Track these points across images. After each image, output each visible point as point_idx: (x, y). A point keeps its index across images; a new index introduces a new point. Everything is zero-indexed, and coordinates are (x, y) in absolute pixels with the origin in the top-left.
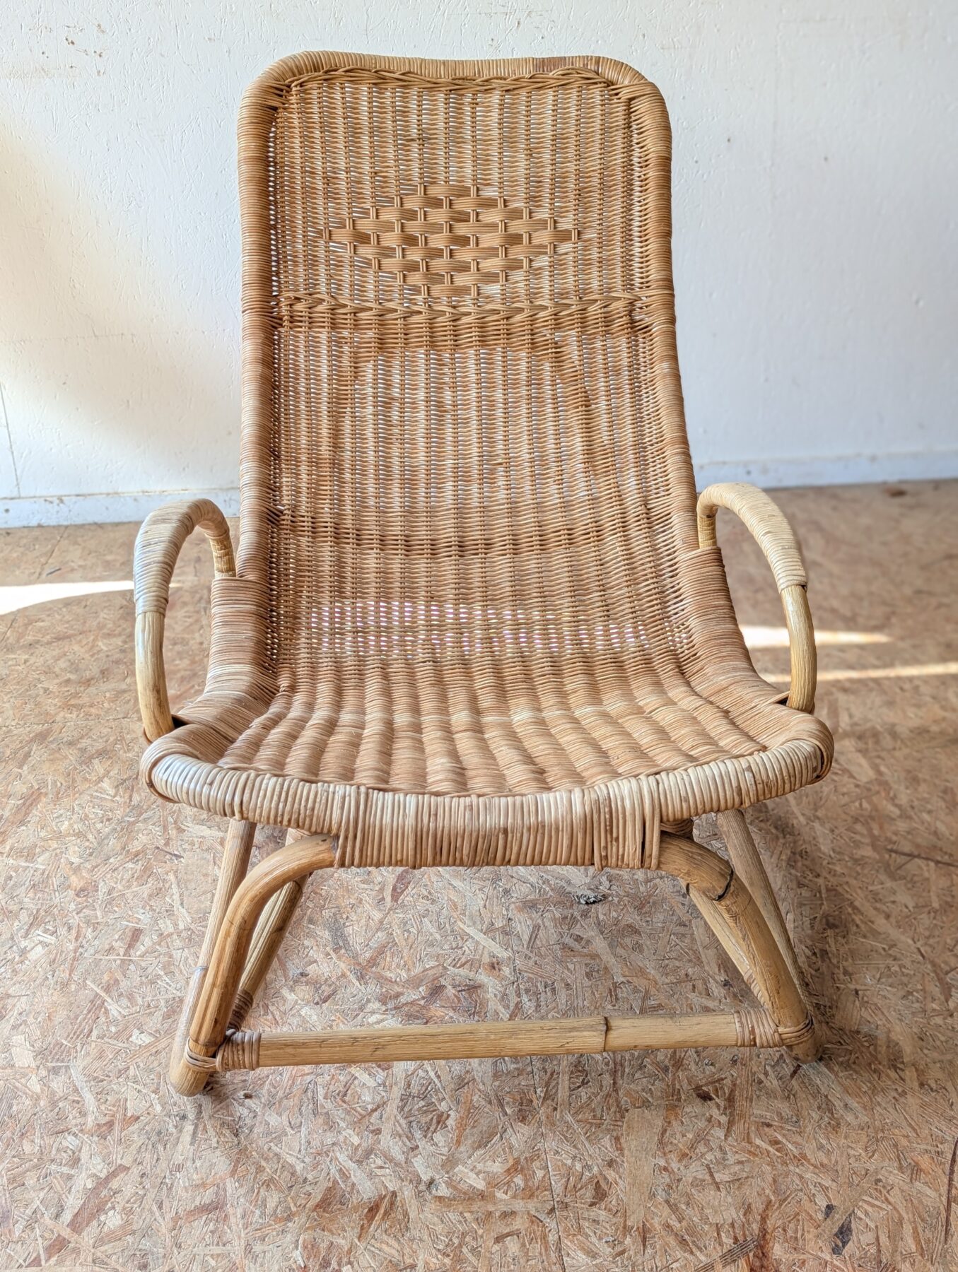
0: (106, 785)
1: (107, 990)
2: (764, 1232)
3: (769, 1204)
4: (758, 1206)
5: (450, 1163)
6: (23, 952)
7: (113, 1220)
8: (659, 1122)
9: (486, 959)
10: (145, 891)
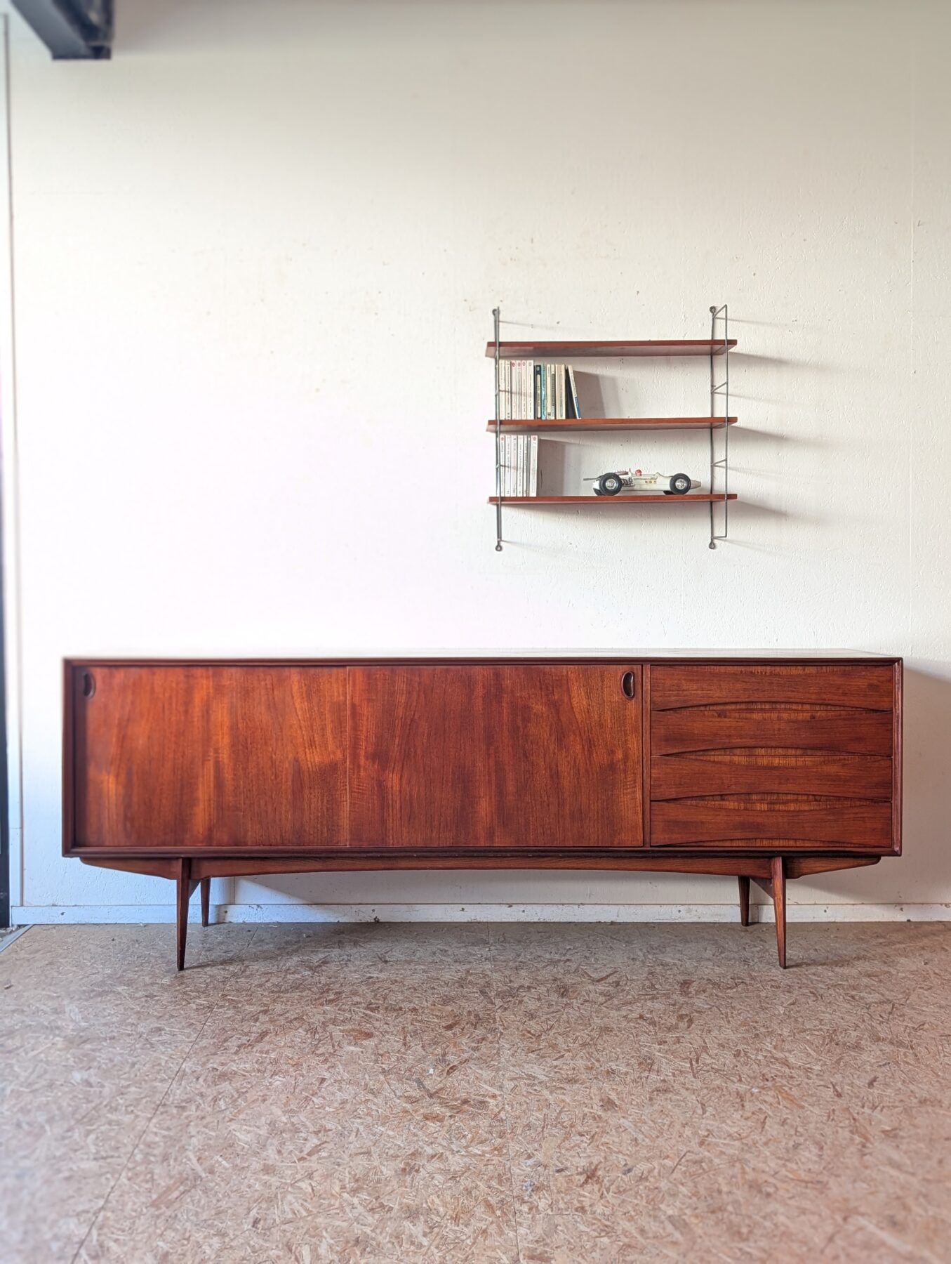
0: (300, 1030)
1: (312, 1095)
2: (596, 1169)
3: (601, 1162)
4: (596, 1162)
5: (467, 1147)
6: (271, 1084)
7: (324, 1154)
8: (559, 1141)
9: (490, 1094)
10: (326, 1066)
